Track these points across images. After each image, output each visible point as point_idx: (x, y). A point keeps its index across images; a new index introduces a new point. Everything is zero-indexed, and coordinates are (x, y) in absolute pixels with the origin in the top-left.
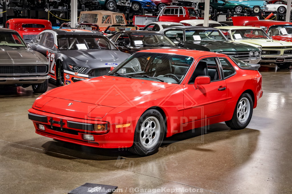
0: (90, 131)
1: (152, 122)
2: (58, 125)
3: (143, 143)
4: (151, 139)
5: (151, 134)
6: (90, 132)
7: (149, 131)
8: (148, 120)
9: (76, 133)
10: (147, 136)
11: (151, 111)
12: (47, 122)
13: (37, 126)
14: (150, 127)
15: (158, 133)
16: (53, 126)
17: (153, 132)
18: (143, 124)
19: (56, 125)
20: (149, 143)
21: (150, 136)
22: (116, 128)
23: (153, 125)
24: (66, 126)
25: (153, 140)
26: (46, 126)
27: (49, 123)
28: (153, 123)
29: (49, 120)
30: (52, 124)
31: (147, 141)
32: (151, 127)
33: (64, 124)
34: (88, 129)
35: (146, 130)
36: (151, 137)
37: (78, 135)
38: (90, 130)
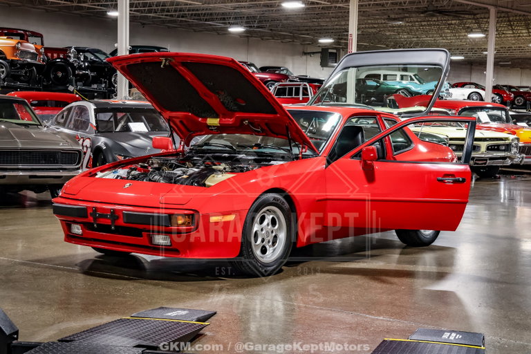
0: (164, 227)
1: (271, 216)
2: (107, 221)
3: (258, 253)
4: (270, 247)
5: (271, 238)
6: (164, 230)
7: (267, 232)
8: (264, 212)
9: (138, 233)
10: (263, 240)
11: (271, 196)
12: (87, 217)
13: (67, 226)
14: (268, 225)
15: (282, 236)
16: (97, 224)
17: (274, 234)
18: (258, 218)
19: (102, 221)
20: (267, 253)
21: (269, 242)
22: (211, 221)
23: (273, 222)
24: (121, 222)
25: (274, 250)
26: (85, 226)
27: (91, 219)
28: (273, 219)
29: (90, 211)
30: (95, 219)
31: (264, 251)
32: (270, 226)
33: (118, 218)
34: (161, 224)
35: (262, 230)
36: (271, 243)
37: (142, 236)
38: (164, 224)
